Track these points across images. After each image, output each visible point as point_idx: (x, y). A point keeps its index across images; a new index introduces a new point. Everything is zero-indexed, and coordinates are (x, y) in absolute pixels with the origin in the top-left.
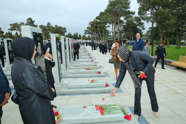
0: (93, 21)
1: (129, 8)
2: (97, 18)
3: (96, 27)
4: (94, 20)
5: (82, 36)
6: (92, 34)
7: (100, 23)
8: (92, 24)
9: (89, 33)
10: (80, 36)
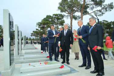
9: (34, 35)
10: (27, 38)
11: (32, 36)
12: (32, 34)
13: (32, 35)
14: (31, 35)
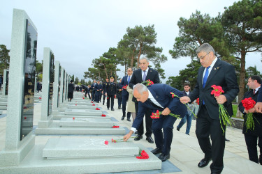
0: (99, 58)
1: (155, 42)
2: (105, 55)
3: (102, 67)
4: (101, 57)
5: (80, 81)
6: (95, 78)
7: (109, 62)
8: (97, 62)
9: (91, 76)
10: (77, 79)
11: (85, 77)
12: (87, 73)
13: (87, 75)
14: (84, 74)
